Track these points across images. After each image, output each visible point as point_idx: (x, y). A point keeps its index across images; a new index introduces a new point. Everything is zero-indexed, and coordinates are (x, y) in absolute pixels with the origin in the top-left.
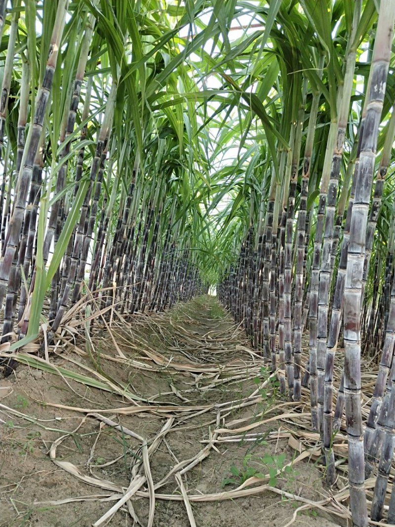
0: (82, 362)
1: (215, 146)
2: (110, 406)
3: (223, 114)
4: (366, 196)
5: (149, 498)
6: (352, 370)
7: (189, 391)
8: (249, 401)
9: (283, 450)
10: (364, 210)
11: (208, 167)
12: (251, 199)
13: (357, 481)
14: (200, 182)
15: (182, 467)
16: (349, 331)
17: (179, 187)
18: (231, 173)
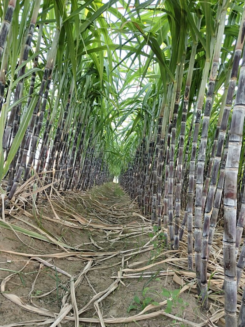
0: (29, 221)
2: (47, 252)
5: (74, 321)
6: (230, 228)
7: (102, 242)
8: (143, 249)
9: (169, 284)
10: (242, 109)
11: (117, 97)
12: (145, 119)
13: (231, 310)
14: (112, 107)
15: (98, 297)
16: (229, 199)
17: (98, 110)
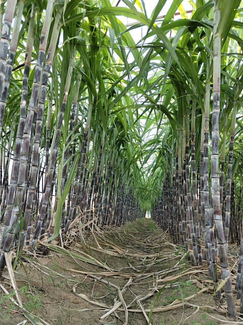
0: (80, 250)
1: (143, 129)
3: (147, 113)
4: (216, 151)
5: (124, 311)
6: (220, 234)
7: (139, 267)
8: (174, 269)
10: (216, 157)
11: (140, 141)
12: (166, 157)
13: (228, 290)
14: (137, 149)
16: (216, 215)
17: (125, 153)
18: (154, 143)
